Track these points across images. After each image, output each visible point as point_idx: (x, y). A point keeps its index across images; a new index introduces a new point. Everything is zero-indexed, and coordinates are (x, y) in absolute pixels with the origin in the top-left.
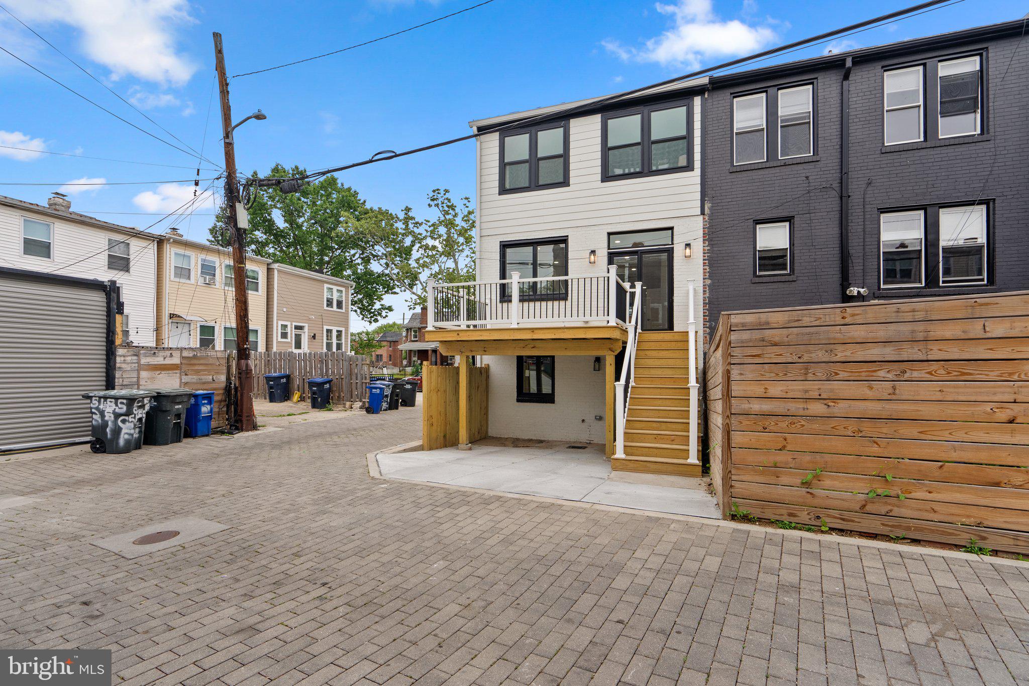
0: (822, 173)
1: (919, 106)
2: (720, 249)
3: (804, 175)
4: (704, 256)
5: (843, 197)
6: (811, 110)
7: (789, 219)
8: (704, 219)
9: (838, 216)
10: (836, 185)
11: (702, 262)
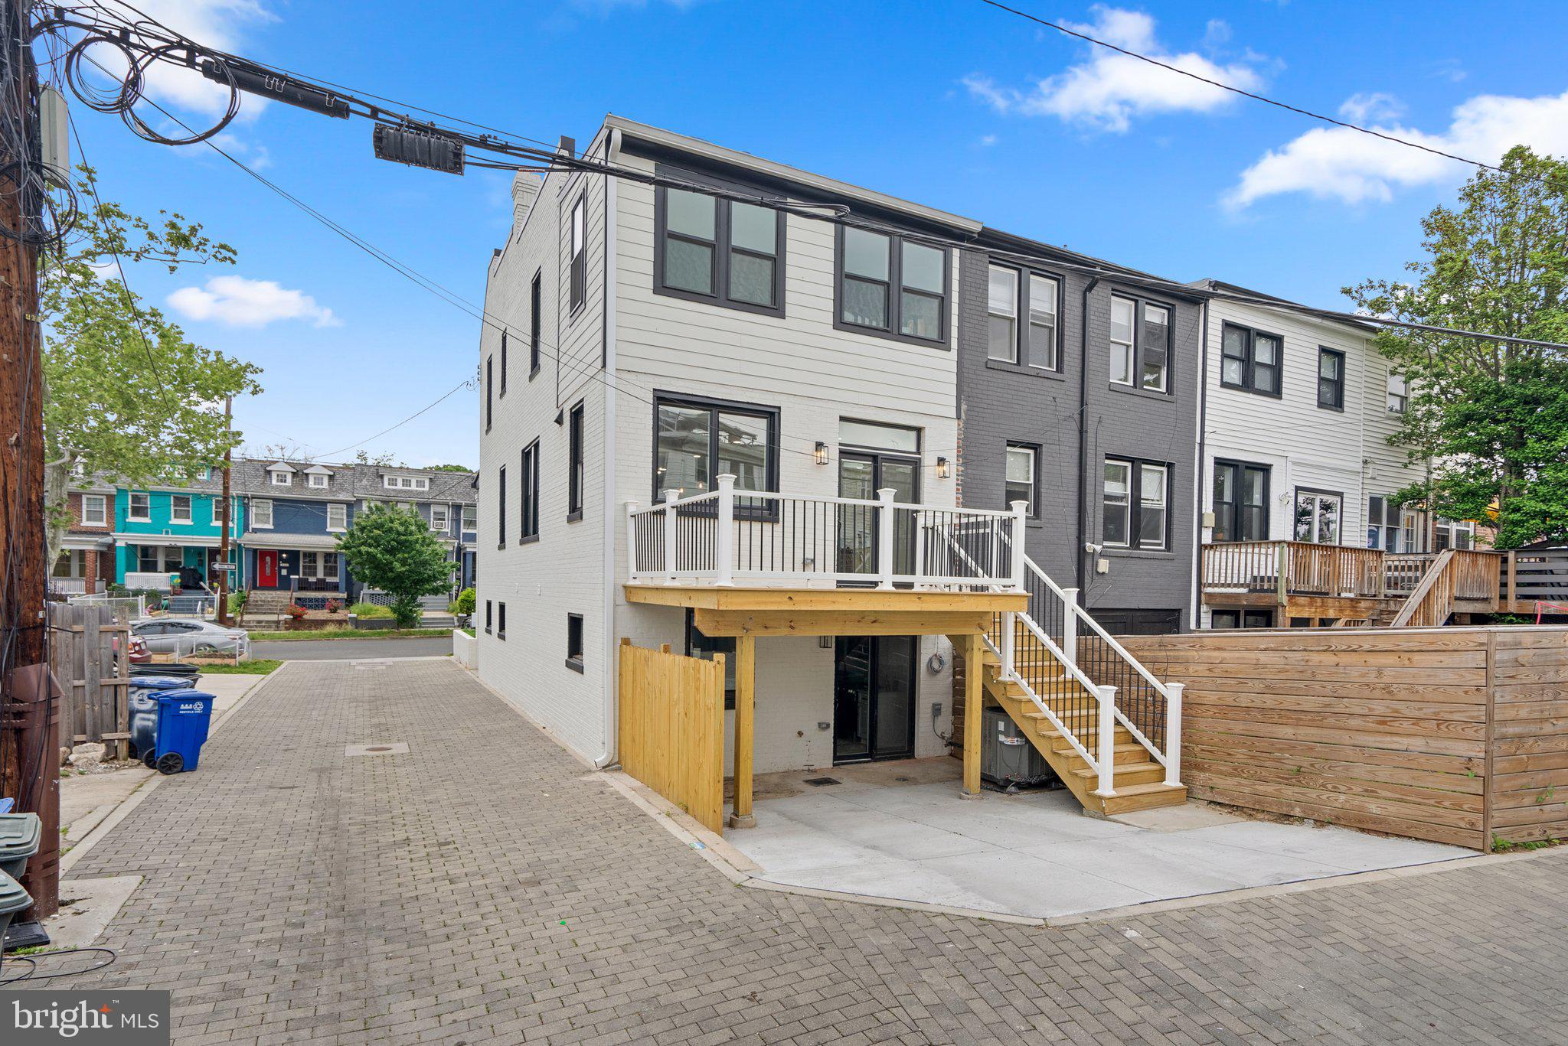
0: (1065, 397)
1: (1128, 346)
2: (974, 472)
3: (1051, 394)
4: (958, 480)
5: (1082, 432)
6: (1055, 313)
7: (1036, 447)
8: (959, 425)
9: (1077, 453)
10: (1077, 416)
11: (955, 487)
